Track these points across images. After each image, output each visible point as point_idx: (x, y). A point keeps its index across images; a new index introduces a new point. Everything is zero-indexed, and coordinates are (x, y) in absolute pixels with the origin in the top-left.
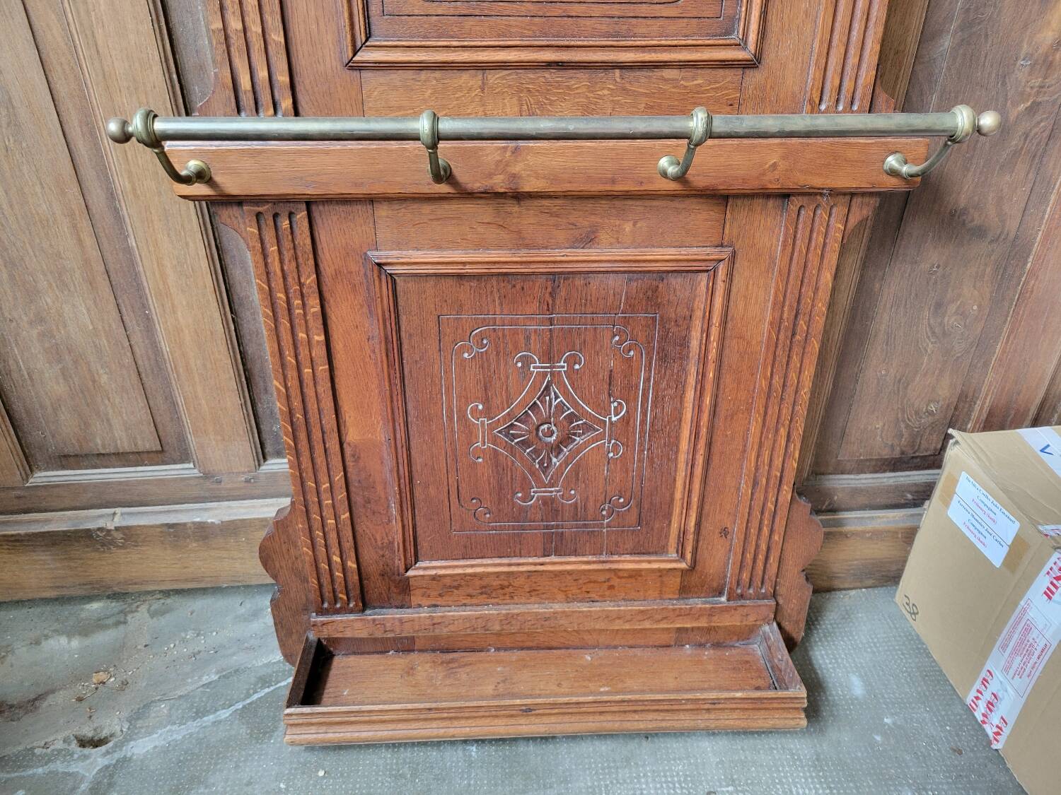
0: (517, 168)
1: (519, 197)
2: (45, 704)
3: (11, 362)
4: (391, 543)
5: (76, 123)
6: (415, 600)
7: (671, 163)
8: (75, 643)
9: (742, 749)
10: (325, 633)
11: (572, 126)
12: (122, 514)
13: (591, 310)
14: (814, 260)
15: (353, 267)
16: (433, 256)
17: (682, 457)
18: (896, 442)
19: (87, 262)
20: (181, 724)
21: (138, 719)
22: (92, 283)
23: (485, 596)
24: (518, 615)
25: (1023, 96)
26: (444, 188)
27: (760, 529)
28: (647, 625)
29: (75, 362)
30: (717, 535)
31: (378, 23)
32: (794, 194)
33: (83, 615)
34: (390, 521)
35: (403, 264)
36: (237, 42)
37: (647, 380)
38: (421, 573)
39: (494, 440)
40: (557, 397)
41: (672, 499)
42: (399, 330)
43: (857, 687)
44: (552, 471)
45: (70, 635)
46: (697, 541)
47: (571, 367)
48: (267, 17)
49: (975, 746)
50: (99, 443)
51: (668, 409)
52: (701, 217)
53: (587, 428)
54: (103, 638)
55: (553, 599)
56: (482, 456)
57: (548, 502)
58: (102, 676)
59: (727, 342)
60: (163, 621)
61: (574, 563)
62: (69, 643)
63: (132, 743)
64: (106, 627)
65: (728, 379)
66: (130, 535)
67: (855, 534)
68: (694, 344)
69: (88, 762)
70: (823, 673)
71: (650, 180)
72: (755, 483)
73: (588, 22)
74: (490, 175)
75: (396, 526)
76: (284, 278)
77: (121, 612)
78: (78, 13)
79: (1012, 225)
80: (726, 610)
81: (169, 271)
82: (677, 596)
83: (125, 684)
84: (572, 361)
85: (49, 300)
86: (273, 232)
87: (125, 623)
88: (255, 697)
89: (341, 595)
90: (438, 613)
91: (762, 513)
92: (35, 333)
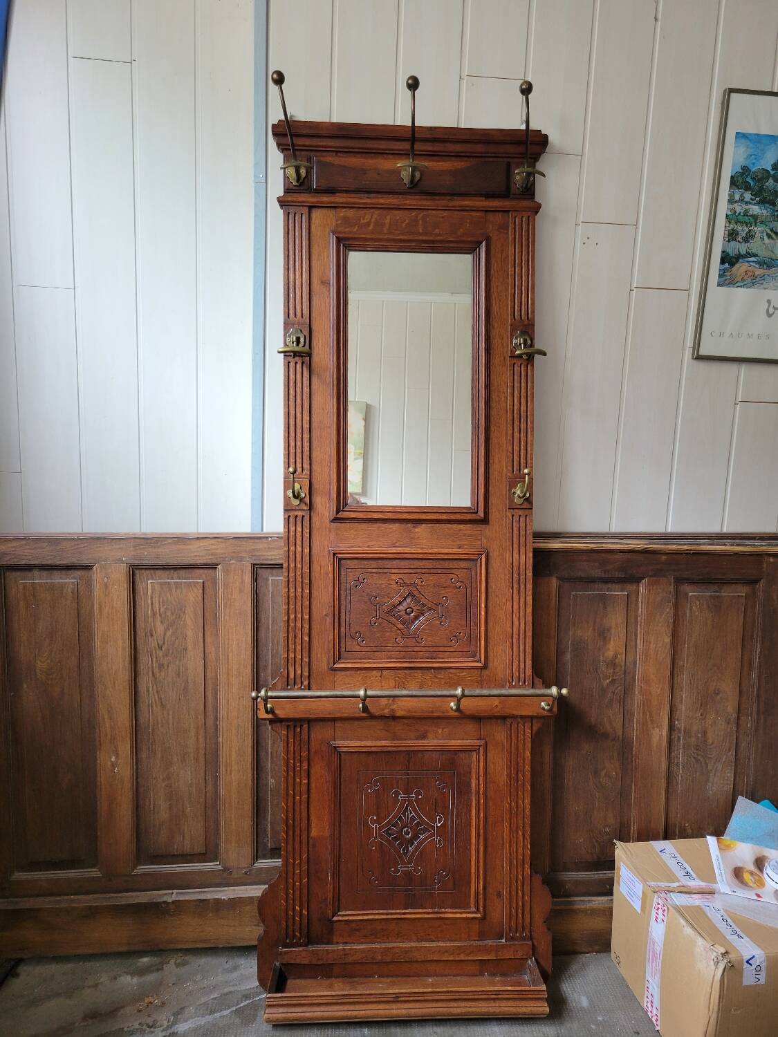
0: (394, 707)
1: (394, 718)
2: (119, 1014)
3: (147, 801)
4: (326, 899)
5: (210, 689)
6: (335, 939)
7: (455, 705)
8: (135, 980)
9: (517, 1031)
10: (286, 959)
11: (414, 693)
12: (177, 893)
13: (425, 769)
14: (521, 746)
15: (324, 749)
16: (358, 744)
17: (473, 847)
18: (593, 851)
19: (198, 749)
20: (203, 1017)
21: (179, 1014)
22: (197, 760)
23: (373, 937)
24: (390, 948)
25: (606, 677)
26: (365, 715)
27: (517, 893)
28: (462, 957)
29: (177, 801)
30: (495, 897)
31: (344, 654)
32: (507, 717)
33: (138, 964)
34: (327, 884)
35: (345, 747)
36: (291, 661)
37: (453, 804)
38: (340, 918)
39: (381, 836)
40: (411, 813)
41: (470, 873)
42: (340, 779)
43: (585, 1002)
44: (409, 854)
45: (132, 974)
46: (485, 900)
47: (417, 796)
48: (304, 653)
49: (647, 1030)
50: (176, 849)
51: (464, 821)
52: (471, 727)
53: (425, 830)
54: (150, 978)
55: (410, 940)
56: (374, 845)
57: (407, 874)
58: (150, 999)
59: (488, 785)
60: (183, 970)
61: (421, 913)
62: (132, 979)
63: (177, 1026)
64: (152, 972)
65: (490, 804)
66: (179, 907)
67: (581, 911)
68: (473, 785)
69: (153, 1034)
70: (566, 996)
71: (447, 711)
72: (511, 863)
73: (422, 653)
74: (383, 710)
75: (330, 887)
76: (294, 753)
77: (160, 963)
78: (224, 648)
79: (620, 733)
80: (504, 946)
81: (233, 753)
82: (477, 938)
83: (163, 1004)
84: (418, 794)
85: (175, 768)
86: (293, 733)
87: (162, 969)
88: (242, 1005)
89: (297, 934)
90: (348, 947)
91: (517, 882)
92: (163, 785)
